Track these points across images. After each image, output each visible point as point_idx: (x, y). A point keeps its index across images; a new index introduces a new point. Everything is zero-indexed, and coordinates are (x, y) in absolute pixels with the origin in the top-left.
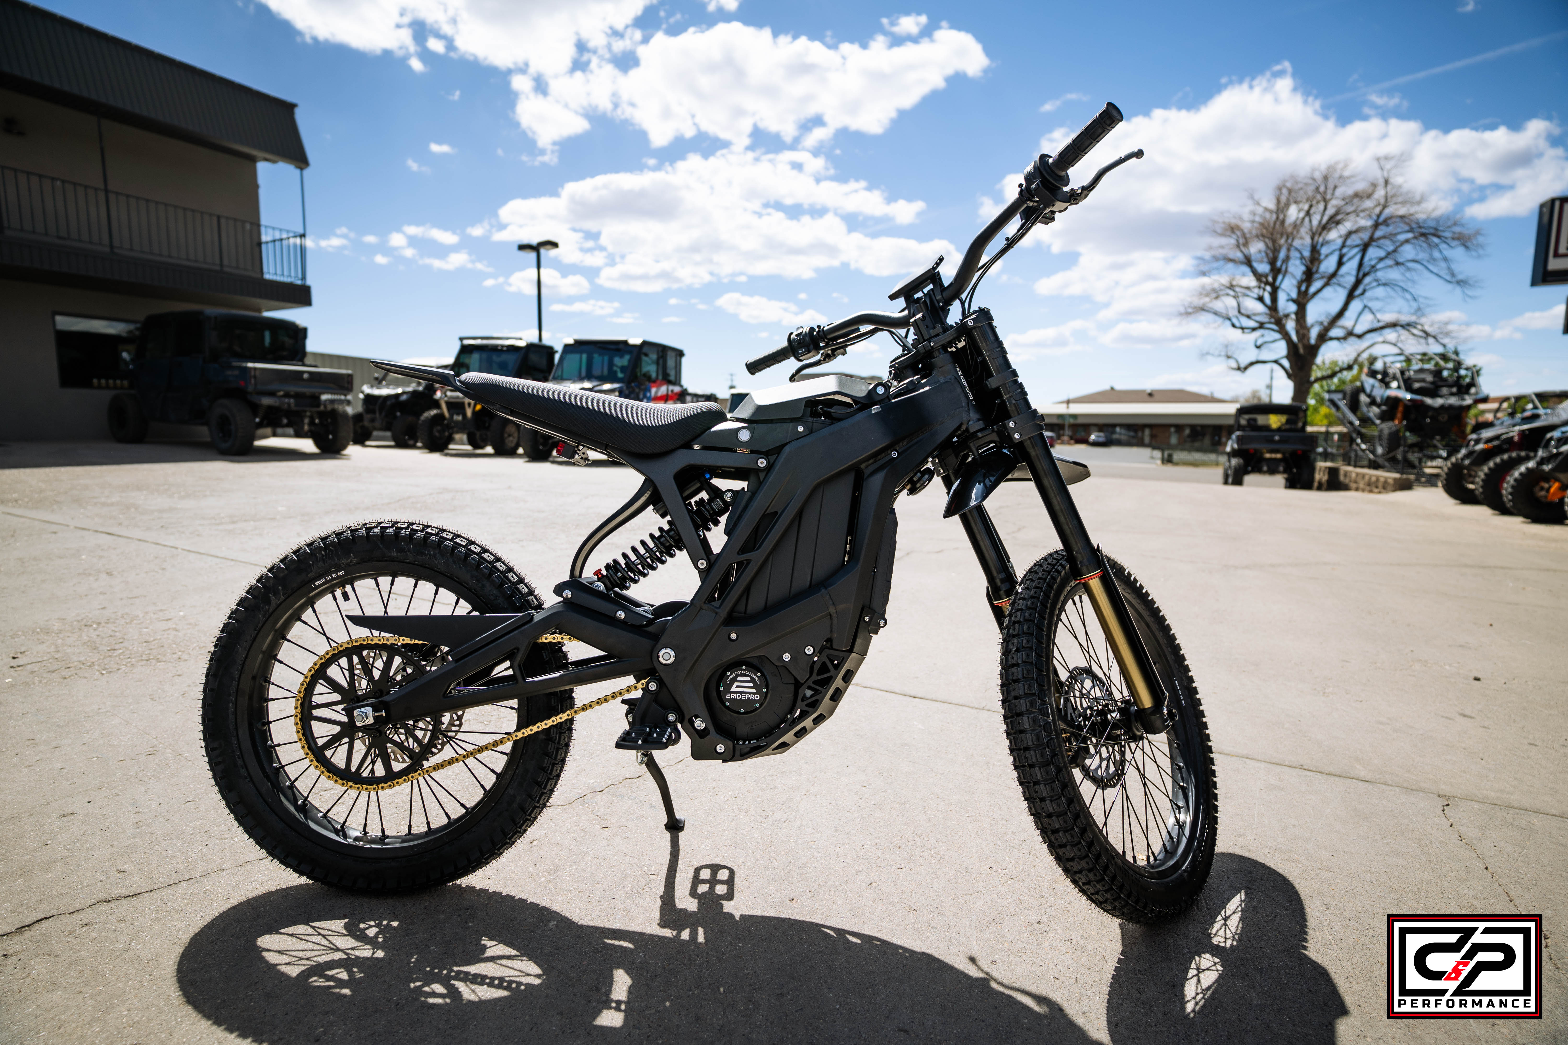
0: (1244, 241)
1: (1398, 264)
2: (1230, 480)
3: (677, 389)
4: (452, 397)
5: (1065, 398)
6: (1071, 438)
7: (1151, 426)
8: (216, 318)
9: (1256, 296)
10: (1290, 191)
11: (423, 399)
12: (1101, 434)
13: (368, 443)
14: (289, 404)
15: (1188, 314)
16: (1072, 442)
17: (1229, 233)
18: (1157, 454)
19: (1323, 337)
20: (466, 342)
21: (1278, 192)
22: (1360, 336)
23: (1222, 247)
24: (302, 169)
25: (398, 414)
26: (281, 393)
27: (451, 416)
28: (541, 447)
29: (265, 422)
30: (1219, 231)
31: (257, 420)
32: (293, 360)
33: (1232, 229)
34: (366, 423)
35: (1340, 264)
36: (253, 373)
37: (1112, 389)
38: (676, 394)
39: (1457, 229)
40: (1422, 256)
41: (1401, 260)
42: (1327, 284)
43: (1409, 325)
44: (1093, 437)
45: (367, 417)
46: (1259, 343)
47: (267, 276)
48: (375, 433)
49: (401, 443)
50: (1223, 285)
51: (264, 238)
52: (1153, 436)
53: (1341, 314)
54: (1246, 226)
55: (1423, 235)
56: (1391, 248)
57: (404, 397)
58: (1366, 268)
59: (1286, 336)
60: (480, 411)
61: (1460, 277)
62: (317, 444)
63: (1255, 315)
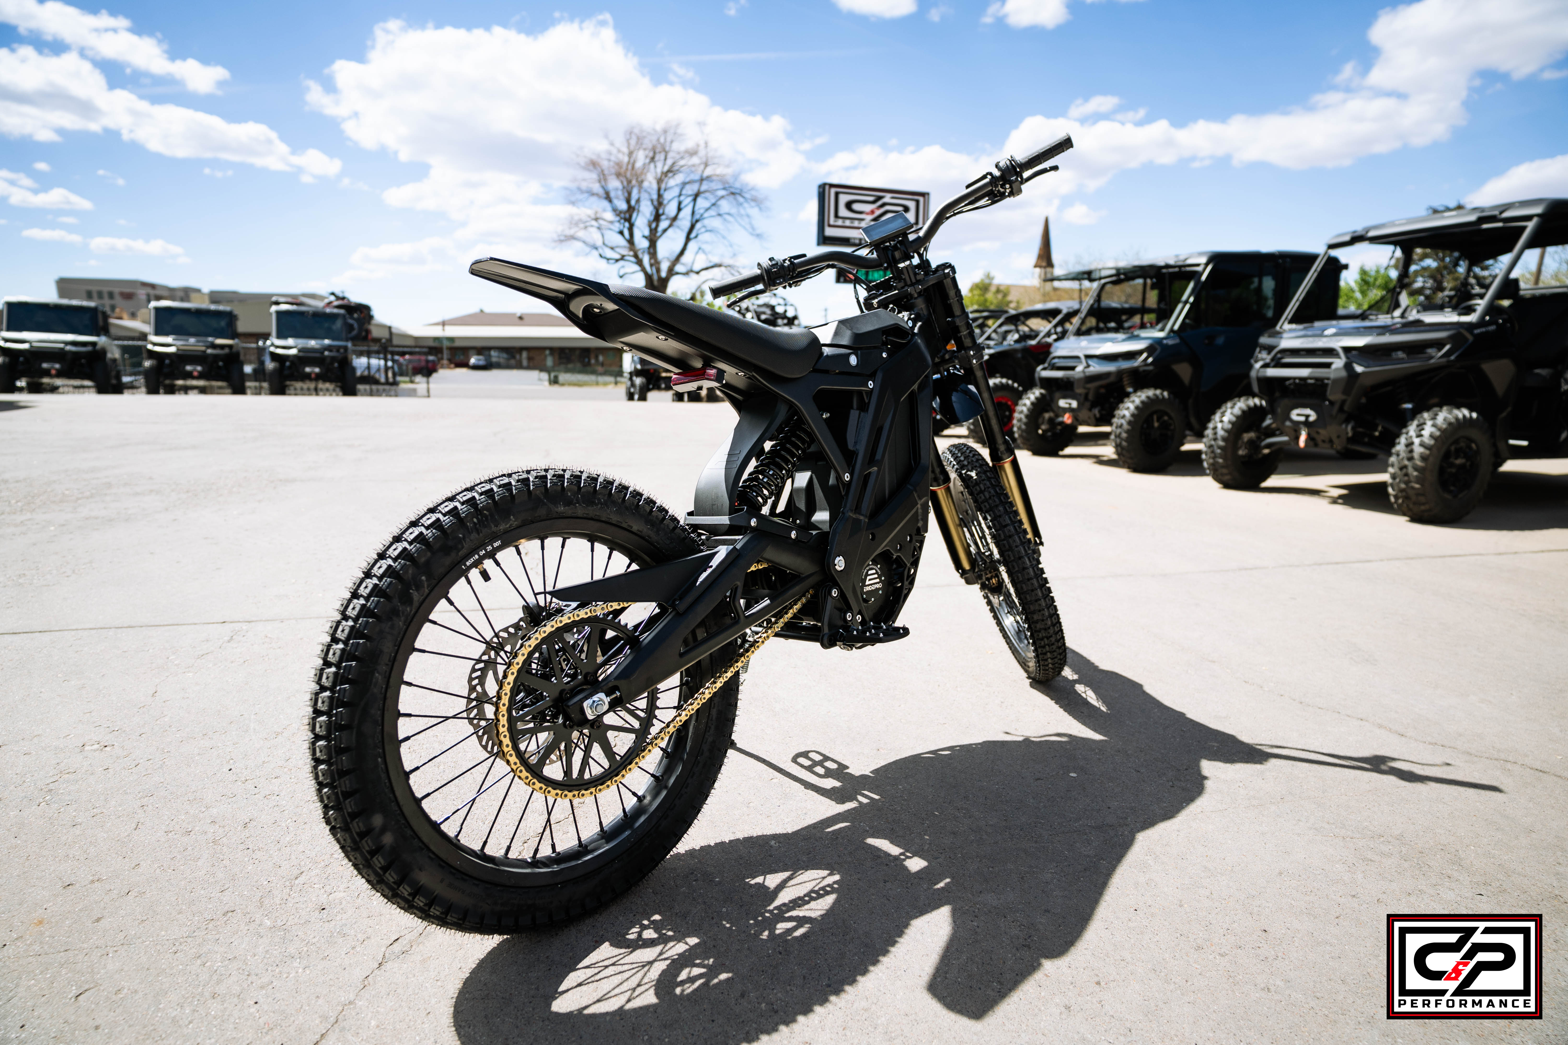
0: (603, 178)
1: (719, 215)
2: (636, 397)
5: (439, 319)
6: (450, 361)
7: (528, 349)
9: (618, 230)
10: (638, 138)
12: (481, 357)
15: (561, 241)
16: (452, 366)
17: (591, 167)
18: (545, 376)
19: (671, 272)
21: (628, 137)
22: (698, 273)
23: (584, 180)
30: (583, 164)
33: (593, 164)
35: (679, 209)
37: (482, 311)
39: (753, 193)
40: (733, 211)
41: (721, 212)
42: (670, 226)
43: (729, 266)
44: (473, 361)
46: (621, 274)
50: (589, 216)
52: (530, 359)
53: (682, 253)
54: (605, 164)
55: (733, 194)
56: (713, 201)
58: (697, 217)
59: (643, 270)
61: (758, 232)
63: (617, 247)
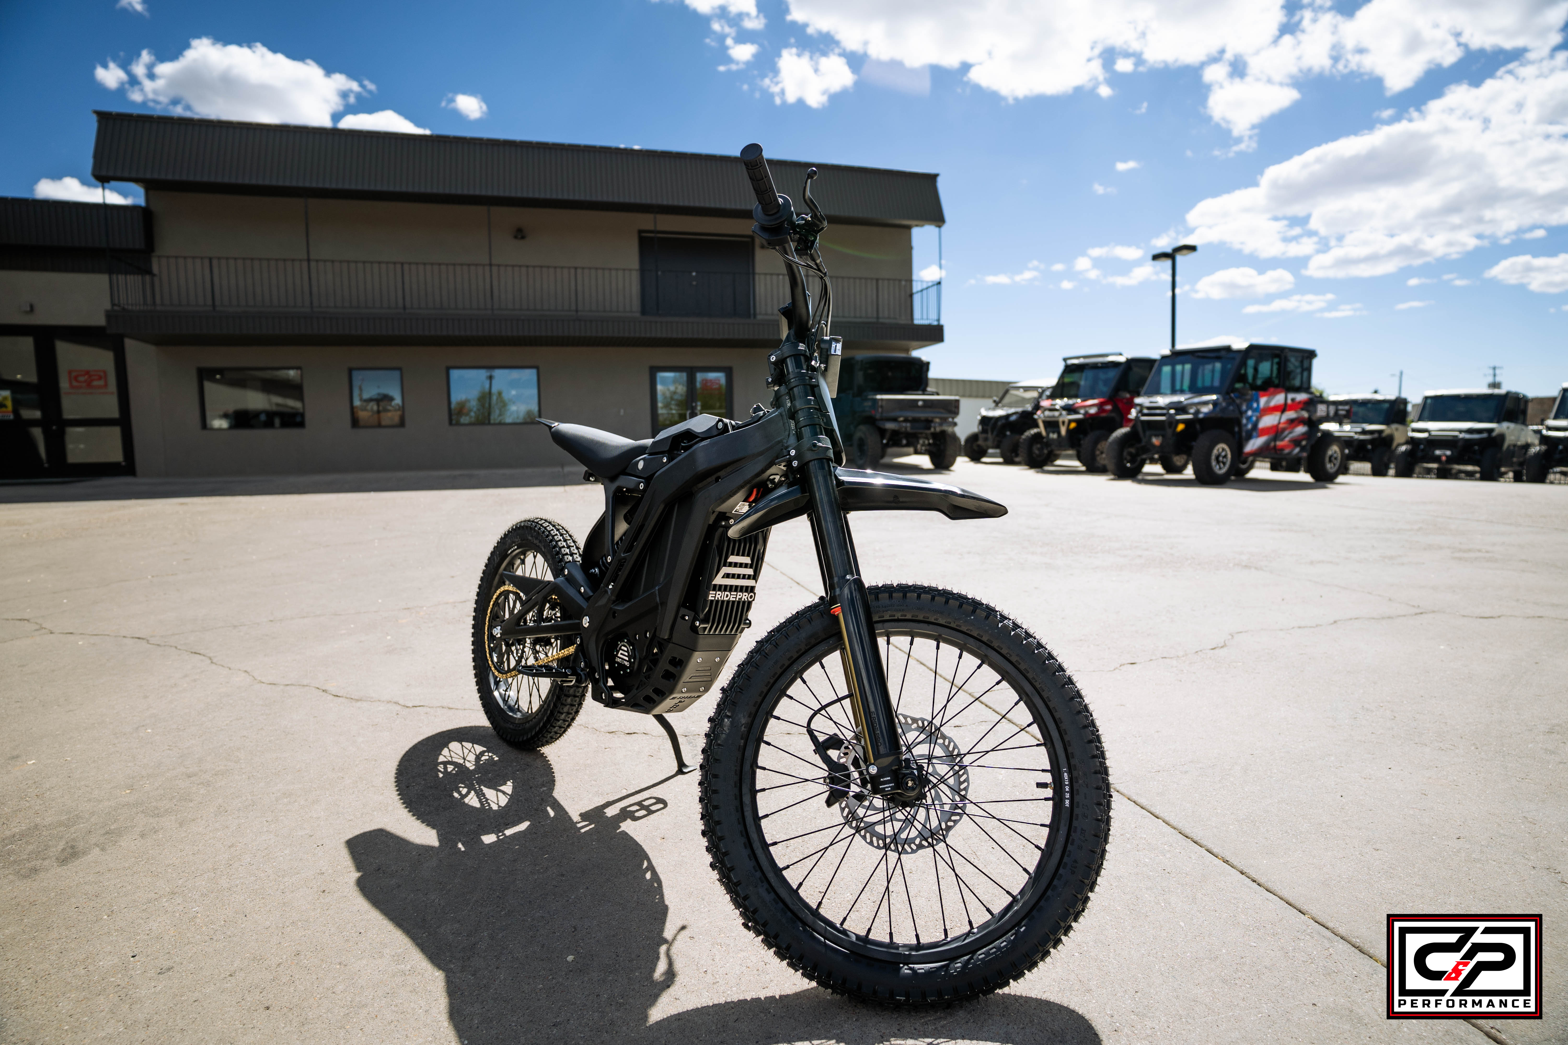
3: (1302, 397)
4: (1049, 417)
8: (862, 361)
11: (1027, 419)
13: (984, 460)
14: (906, 428)
20: (1070, 362)
24: (939, 227)
25: (1008, 433)
26: (901, 419)
27: (1048, 434)
28: (1128, 465)
29: (891, 443)
31: (885, 441)
32: (917, 390)
34: (980, 442)
36: (880, 403)
38: (1300, 402)
45: (981, 436)
47: (917, 321)
48: (990, 451)
49: (1009, 461)
51: (915, 290)
57: (1013, 418)
60: (1074, 429)
62: (933, 461)
